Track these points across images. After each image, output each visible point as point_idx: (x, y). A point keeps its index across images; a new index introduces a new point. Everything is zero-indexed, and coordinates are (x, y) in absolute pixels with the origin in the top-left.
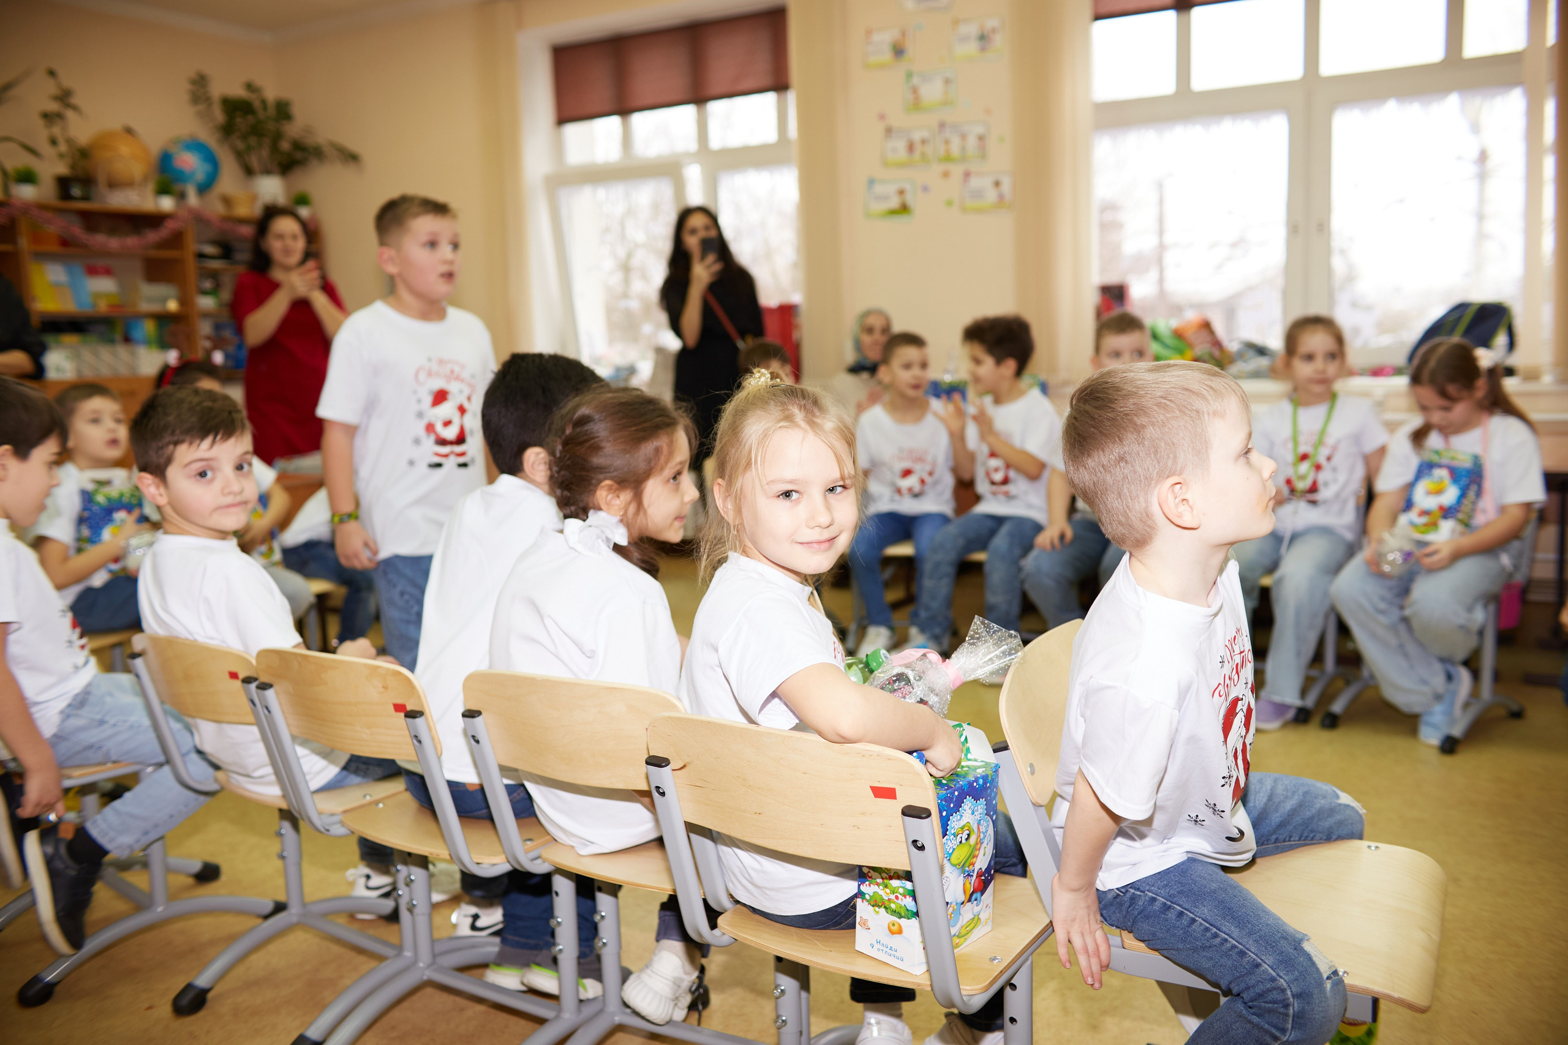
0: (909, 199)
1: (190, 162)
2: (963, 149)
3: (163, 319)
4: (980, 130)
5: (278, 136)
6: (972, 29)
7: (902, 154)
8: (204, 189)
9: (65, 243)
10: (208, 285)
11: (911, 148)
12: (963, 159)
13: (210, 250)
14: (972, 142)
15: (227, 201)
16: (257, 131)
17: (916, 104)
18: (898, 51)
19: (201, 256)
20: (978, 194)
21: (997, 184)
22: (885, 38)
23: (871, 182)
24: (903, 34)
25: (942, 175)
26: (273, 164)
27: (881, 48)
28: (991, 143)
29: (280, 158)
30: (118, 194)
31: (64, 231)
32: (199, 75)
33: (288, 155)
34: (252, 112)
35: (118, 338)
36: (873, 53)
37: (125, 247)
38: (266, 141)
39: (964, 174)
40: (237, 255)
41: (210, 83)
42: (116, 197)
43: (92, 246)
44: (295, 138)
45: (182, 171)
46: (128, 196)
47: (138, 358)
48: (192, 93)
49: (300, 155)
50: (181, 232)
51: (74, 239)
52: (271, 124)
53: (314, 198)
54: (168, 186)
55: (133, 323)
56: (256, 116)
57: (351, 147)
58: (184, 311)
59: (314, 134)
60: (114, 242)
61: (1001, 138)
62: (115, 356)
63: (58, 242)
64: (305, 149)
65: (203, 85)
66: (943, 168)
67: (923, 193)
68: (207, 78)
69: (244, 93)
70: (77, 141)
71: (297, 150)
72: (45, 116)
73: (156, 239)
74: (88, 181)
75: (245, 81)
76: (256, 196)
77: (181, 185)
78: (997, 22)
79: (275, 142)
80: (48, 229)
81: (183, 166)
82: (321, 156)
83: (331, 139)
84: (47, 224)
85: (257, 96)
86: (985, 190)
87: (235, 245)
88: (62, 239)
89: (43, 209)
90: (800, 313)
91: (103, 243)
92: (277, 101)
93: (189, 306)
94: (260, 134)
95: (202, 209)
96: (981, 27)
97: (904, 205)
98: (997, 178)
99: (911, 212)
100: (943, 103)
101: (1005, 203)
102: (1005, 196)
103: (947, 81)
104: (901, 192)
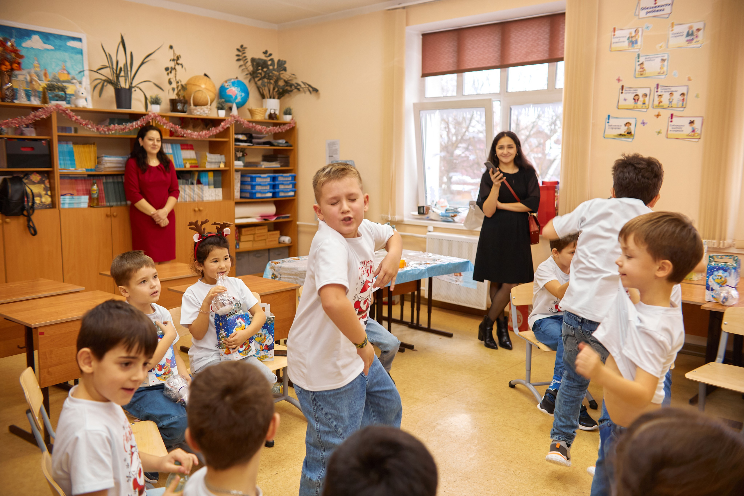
0: (632, 128)
1: (234, 91)
2: (671, 102)
4: (684, 90)
5: (278, 79)
6: (684, 28)
7: (630, 102)
8: (240, 106)
9: (172, 134)
10: (240, 154)
11: (636, 99)
12: (670, 107)
13: (241, 137)
14: (677, 97)
15: (251, 112)
16: (268, 76)
17: (642, 72)
18: (633, 42)
19: (237, 140)
20: (679, 128)
21: (692, 122)
22: (626, 33)
23: (609, 116)
24: (636, 31)
25: (655, 116)
26: (275, 93)
27: (622, 40)
28: (690, 98)
29: (278, 90)
30: (199, 110)
31: (172, 127)
32: (242, 46)
33: (283, 88)
34: (267, 66)
35: (195, 182)
36: (616, 43)
37: (201, 136)
38: (272, 81)
39: (670, 116)
40: (254, 140)
41: (246, 51)
42: (198, 111)
43: (185, 135)
44: (286, 80)
45: (231, 96)
46: (204, 111)
47: (204, 192)
48: (238, 55)
49: (289, 88)
50: (228, 128)
51: (176, 132)
52: (276, 73)
53: (293, 111)
54: (224, 105)
55: (203, 174)
56: (268, 68)
57: (314, 86)
58: (227, 168)
59: (296, 78)
60: (196, 133)
61: (697, 96)
62: (194, 191)
63: (169, 133)
64: (291, 86)
65: (243, 52)
66: (656, 112)
67: (642, 125)
68: (246, 48)
69: (263, 57)
70: (181, 82)
71: (287, 86)
72: (167, 69)
73: (216, 132)
74: (185, 102)
75: (264, 51)
76: (266, 110)
77: (230, 104)
78: (700, 25)
79: (276, 82)
80: (165, 127)
81: (231, 94)
82: (299, 90)
83: (304, 81)
84: (164, 124)
85: (269, 58)
86: (683, 126)
87: (254, 135)
88: (171, 131)
89: (163, 116)
90: (558, 189)
91: (190, 134)
92: (279, 61)
93: (230, 166)
94: (270, 78)
95: (239, 117)
96: (691, 27)
97: (630, 131)
98: (692, 119)
99: (634, 136)
100: (659, 73)
101: (696, 135)
102: (696, 130)
103: (663, 60)
104: (628, 124)
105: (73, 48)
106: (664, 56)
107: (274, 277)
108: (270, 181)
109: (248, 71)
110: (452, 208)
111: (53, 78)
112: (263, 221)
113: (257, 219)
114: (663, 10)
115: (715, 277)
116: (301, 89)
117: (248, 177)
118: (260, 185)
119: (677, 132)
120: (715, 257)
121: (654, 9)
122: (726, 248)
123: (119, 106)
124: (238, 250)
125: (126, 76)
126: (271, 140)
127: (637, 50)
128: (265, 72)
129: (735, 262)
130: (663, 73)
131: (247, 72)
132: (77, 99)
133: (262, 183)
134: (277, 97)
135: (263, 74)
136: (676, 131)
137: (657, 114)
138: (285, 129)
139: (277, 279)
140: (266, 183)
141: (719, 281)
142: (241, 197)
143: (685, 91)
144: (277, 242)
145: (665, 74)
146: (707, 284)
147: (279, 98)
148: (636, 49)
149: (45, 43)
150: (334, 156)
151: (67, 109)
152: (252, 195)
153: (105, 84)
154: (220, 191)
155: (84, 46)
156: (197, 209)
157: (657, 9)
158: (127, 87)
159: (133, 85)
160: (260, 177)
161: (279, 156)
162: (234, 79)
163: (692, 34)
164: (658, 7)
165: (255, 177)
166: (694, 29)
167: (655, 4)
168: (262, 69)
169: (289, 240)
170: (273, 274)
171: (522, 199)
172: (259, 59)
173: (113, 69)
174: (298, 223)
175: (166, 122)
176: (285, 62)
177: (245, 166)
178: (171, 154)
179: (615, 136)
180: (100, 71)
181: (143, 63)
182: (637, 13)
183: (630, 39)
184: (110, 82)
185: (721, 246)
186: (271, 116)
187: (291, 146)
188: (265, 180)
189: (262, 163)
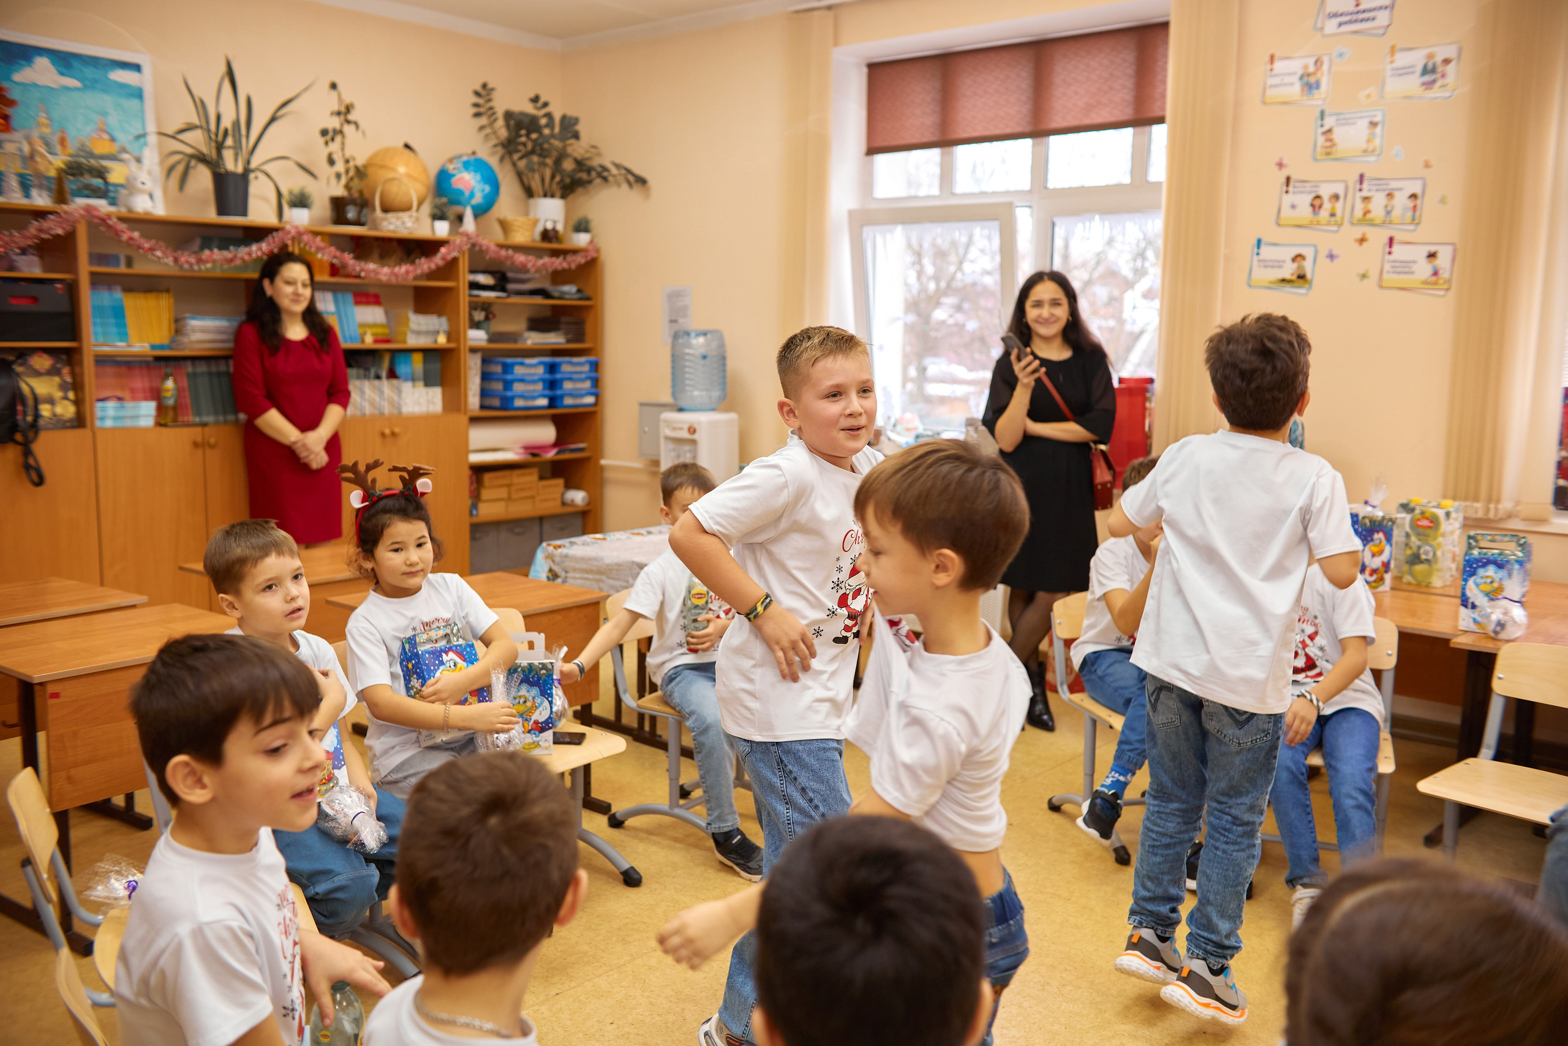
0: (1308, 266)
1: (468, 182)
2: (1388, 213)
3: (429, 353)
4: (1416, 187)
5: (561, 157)
6: (1418, 58)
7: (1305, 211)
8: (480, 212)
9: (334, 270)
10: (479, 316)
11: (1316, 204)
12: (1387, 222)
13: (482, 279)
14: (1401, 201)
15: (504, 225)
16: (540, 150)
17: (1329, 149)
18: (1310, 85)
19: (474, 286)
20: (1405, 267)
21: (1432, 256)
23: (1259, 242)
24: (1318, 62)
25: (1356, 240)
26: (554, 186)
27: (1287, 79)
28: (1428, 205)
29: (562, 180)
30: (393, 220)
31: (335, 257)
32: (484, 86)
33: (571, 175)
34: (538, 129)
35: (384, 374)
36: (1276, 86)
37: (396, 275)
38: (549, 161)
39: (1386, 241)
40: (511, 286)
41: (495, 95)
42: (390, 223)
43: (363, 274)
44: (579, 157)
45: (461, 192)
46: (403, 223)
47: (404, 395)
48: (476, 105)
49: (584, 176)
50: (455, 260)
51: (344, 266)
52: (556, 143)
53: (593, 225)
54: (445, 210)
55: (400, 358)
56: (541, 133)
57: (638, 171)
58: (452, 345)
59: (599, 155)
60: (386, 270)
61: (1443, 201)
62: (381, 392)
63: (327, 269)
64: (589, 170)
65: (487, 98)
66: (1358, 232)
67: (1328, 260)
68: (492, 89)
69: (530, 109)
70: (354, 159)
71: (581, 171)
72: (324, 133)
73: (429, 267)
74: (364, 203)
75: (532, 95)
76: (536, 222)
77: (458, 209)
78: (1450, 52)
79: (558, 162)
80: (319, 256)
81: (461, 187)
82: (605, 179)
83: (618, 161)
84: (318, 249)
85: (543, 111)
86: (1414, 262)
87: (510, 275)
88: (332, 266)
89: (316, 234)
90: (1153, 394)
91: (374, 271)
92: (564, 118)
93: (458, 341)
94: (543, 154)
95: (478, 236)
96: (1431, 56)
97: (1302, 273)
98: (1433, 249)
99: (1310, 283)
100: (1365, 151)
101: (1441, 281)
102: (1441, 272)
103: (1373, 124)
104: (1299, 259)
105: (123, 86)
106: (1374, 116)
107: (553, 576)
108: (545, 373)
109: (498, 138)
110: (930, 433)
111: (80, 150)
112: (529, 458)
113: (517, 454)
114: (1373, 19)
115: (1479, 581)
116: (611, 179)
117: (497, 363)
118: (522, 381)
119: (1402, 276)
120: (1479, 537)
121: (1355, 17)
122: (1501, 520)
123: (222, 210)
124: (475, 520)
125: (237, 147)
126: (547, 285)
127: (1320, 102)
128: (534, 141)
129: (1520, 548)
130: (1373, 151)
131: (494, 141)
132: (131, 194)
133: (527, 378)
134: (558, 193)
135: (530, 146)
136: (1400, 273)
137: (1359, 236)
138: (577, 263)
139: (559, 580)
140: (536, 378)
141: (1488, 588)
142: (483, 407)
143: (1417, 190)
144: (558, 503)
145: (1377, 152)
146: (1464, 594)
147: (563, 197)
148: (1318, 100)
149: (62, 74)
150: (681, 320)
151: (109, 216)
152: (506, 403)
153: (193, 163)
154: (436, 393)
155: (145, 80)
156: (387, 431)
157: (1361, 16)
158: (240, 169)
159: (253, 165)
160: (522, 364)
161: (564, 319)
162: (468, 155)
163: (1433, 70)
164: (1364, 11)
165: (513, 365)
166: (1439, 59)
167: (1357, 5)
168: (528, 135)
169: (584, 498)
170: (551, 570)
171: (1078, 414)
172: (523, 114)
173: (209, 130)
174: (603, 462)
175: (322, 245)
176: (576, 121)
177: (491, 340)
178: (333, 314)
179: (1271, 282)
180: (181, 137)
181: (273, 119)
182: (1319, 25)
183: (1305, 79)
184: (202, 159)
185: (1491, 515)
186: (547, 235)
187: (588, 299)
188: (532, 371)
189: (527, 334)
